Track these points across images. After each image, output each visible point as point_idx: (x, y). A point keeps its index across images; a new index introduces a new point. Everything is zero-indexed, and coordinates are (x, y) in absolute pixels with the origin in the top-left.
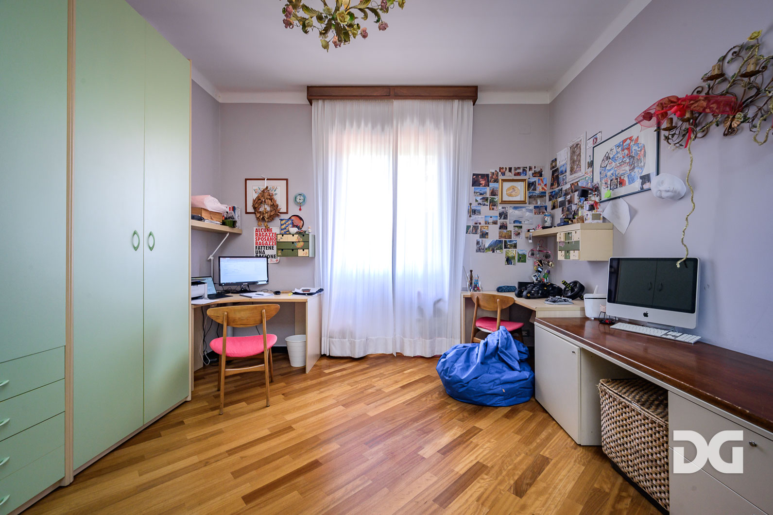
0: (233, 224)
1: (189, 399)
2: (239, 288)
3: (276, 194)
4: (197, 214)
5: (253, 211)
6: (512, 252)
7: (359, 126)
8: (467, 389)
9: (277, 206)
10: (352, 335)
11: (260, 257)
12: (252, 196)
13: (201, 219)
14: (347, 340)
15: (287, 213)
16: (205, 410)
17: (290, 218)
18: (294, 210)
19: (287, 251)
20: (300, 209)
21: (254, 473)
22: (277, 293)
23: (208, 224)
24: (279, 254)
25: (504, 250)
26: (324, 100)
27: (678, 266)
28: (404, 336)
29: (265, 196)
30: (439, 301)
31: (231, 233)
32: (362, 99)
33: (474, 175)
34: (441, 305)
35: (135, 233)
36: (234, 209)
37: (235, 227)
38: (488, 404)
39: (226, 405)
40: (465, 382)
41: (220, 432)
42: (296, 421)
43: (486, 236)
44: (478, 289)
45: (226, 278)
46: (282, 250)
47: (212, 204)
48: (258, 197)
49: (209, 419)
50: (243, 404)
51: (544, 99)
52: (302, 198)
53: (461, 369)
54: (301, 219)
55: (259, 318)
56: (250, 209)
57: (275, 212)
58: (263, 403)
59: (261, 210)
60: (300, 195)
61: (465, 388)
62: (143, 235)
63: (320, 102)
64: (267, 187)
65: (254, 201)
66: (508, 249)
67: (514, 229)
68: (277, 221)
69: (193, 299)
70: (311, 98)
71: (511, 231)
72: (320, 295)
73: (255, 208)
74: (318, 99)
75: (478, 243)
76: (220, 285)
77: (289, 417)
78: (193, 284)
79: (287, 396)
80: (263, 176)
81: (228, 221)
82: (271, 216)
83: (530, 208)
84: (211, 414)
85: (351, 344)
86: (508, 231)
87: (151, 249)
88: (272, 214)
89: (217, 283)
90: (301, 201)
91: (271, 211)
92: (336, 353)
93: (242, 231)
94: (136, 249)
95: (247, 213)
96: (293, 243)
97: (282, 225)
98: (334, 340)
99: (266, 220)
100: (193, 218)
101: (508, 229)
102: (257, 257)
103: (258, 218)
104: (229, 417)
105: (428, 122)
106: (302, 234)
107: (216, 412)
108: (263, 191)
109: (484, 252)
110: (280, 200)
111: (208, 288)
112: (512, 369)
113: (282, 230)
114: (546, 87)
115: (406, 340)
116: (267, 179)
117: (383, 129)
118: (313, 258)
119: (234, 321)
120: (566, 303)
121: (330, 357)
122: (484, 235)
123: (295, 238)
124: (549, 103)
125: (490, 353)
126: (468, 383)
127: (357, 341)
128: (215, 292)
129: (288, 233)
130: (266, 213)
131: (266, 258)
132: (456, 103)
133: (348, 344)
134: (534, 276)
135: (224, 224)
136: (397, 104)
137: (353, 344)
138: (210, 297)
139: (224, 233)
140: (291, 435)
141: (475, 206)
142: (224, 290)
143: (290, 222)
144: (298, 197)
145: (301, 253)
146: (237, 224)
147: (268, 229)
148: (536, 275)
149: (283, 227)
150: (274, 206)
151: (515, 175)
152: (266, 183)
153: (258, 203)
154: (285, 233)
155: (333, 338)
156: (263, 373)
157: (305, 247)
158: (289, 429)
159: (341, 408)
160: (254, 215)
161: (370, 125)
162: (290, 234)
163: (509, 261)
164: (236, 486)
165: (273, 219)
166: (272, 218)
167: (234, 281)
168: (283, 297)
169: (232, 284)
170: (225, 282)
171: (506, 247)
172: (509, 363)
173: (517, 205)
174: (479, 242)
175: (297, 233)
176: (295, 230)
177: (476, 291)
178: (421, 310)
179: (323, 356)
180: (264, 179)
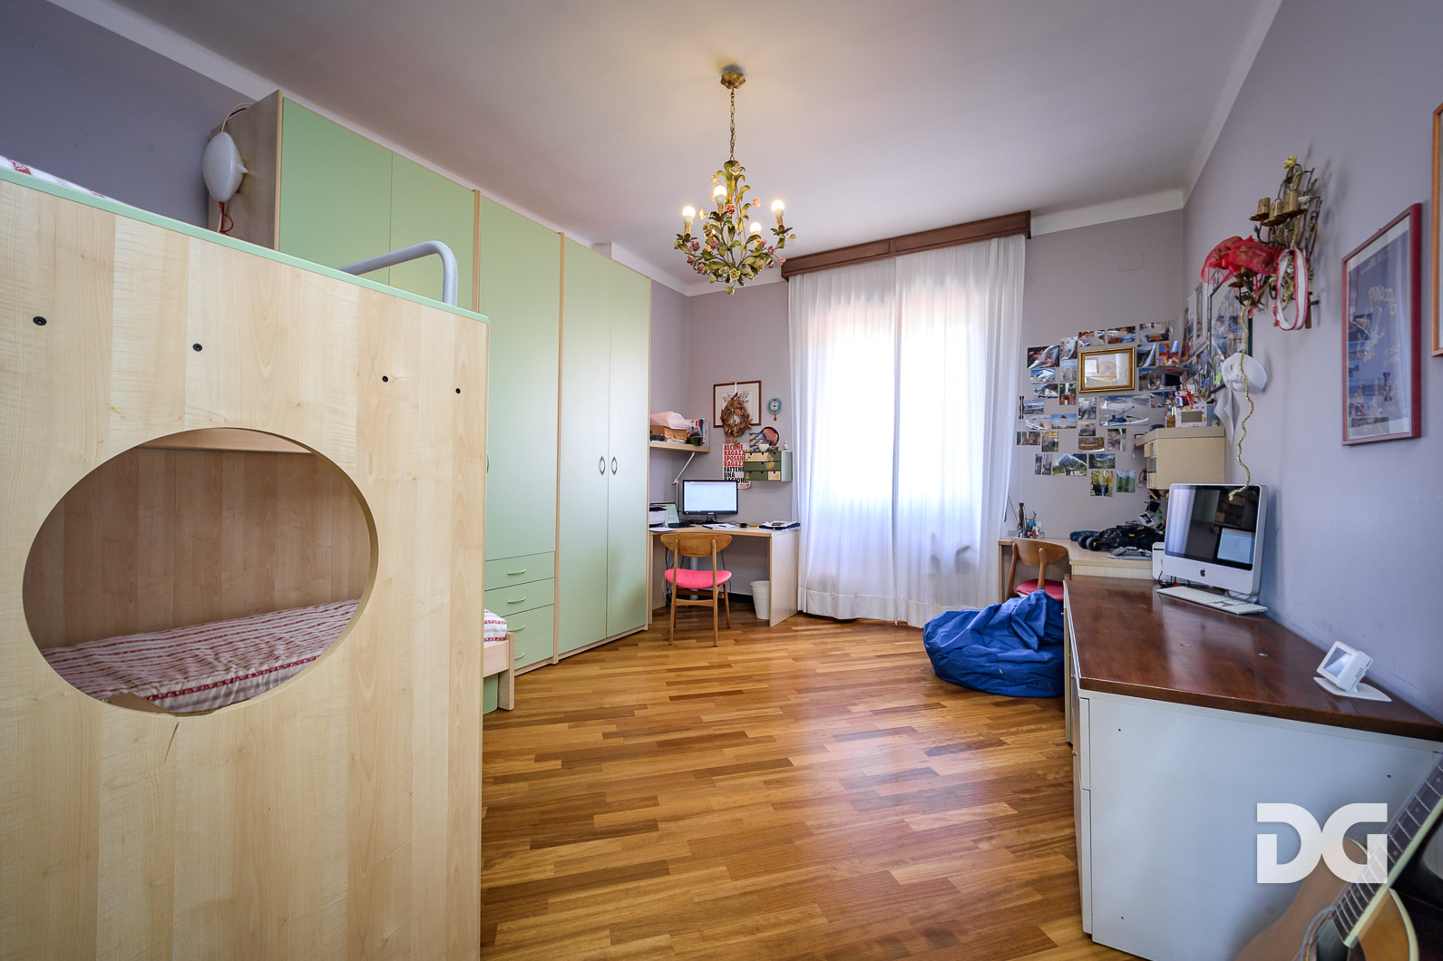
0: (699, 442)
1: (646, 628)
2: (704, 518)
3: (747, 401)
4: (656, 433)
5: (721, 424)
6: (1103, 474)
7: (849, 301)
8: (948, 662)
9: (748, 416)
10: (835, 587)
11: (729, 481)
12: (721, 405)
13: (663, 439)
14: (828, 594)
15: (759, 424)
16: (658, 640)
17: (762, 432)
18: (768, 421)
19: (755, 473)
20: (775, 419)
21: (684, 686)
22: (743, 525)
23: (673, 443)
24: (747, 477)
25: (1090, 471)
26: (803, 274)
27: (1231, 498)
28: (910, 598)
29: (736, 405)
30: (966, 549)
31: (696, 452)
32: (851, 264)
33: (1030, 350)
34: (968, 554)
35: (602, 458)
36: (701, 422)
37: (700, 445)
38: (980, 687)
39: (674, 640)
40: (944, 651)
41: (666, 656)
42: (735, 662)
43: (1055, 448)
44: (1034, 534)
45: (690, 506)
46: (750, 472)
47: (675, 420)
48: (727, 407)
49: (659, 646)
50: (694, 641)
51: (1172, 201)
52: (777, 404)
53: (944, 636)
54: (775, 432)
55: (709, 548)
56: (719, 423)
57: (746, 424)
58: (712, 643)
59: (731, 421)
60: (775, 400)
61: (945, 660)
62: (608, 460)
63: (798, 277)
64: (737, 394)
65: (723, 411)
66: (1096, 470)
67: (1109, 435)
68: (747, 436)
69: (651, 526)
70: (786, 275)
71: (1102, 439)
72: (797, 531)
73: (723, 420)
74: (795, 275)
75: (1039, 459)
76: (684, 513)
77: (731, 658)
78: (651, 510)
79: (737, 642)
80: (733, 380)
81: (694, 438)
82: (740, 430)
83: (1143, 397)
84: (661, 643)
85: (833, 599)
86: (1098, 439)
87: (614, 473)
88: (742, 427)
89: (681, 511)
90: (776, 408)
91: (741, 423)
92: (815, 610)
93: (709, 448)
94: (602, 473)
95: (715, 426)
96: (762, 463)
97: (751, 440)
98: (812, 591)
99: (735, 435)
100: (653, 438)
101: (1097, 436)
102: (725, 481)
103: (726, 433)
104: (677, 648)
105: (948, 281)
106: (774, 452)
107: (666, 643)
108: (733, 399)
109: (1050, 474)
110: (752, 409)
111: (670, 516)
112: (1027, 646)
113: (751, 447)
114: (1175, 182)
115: (913, 602)
116: (738, 383)
117: (882, 300)
118: (790, 482)
119: (685, 549)
120: (1144, 558)
121: (808, 615)
122: (1052, 446)
123: (764, 458)
124: (1182, 207)
125: (997, 621)
126: (948, 653)
127: (841, 596)
128: (678, 522)
129: (757, 450)
130: (736, 425)
131: (735, 483)
132: (994, 242)
133: (829, 599)
134: (1143, 516)
135: (688, 442)
136: (901, 261)
137: (835, 600)
138: (671, 526)
139: (689, 453)
140: (726, 670)
141: (1031, 401)
142: (688, 519)
143: (761, 436)
144: (773, 404)
145: (771, 476)
146: (704, 441)
147: (737, 445)
148: (1146, 515)
149: (752, 443)
150: (745, 417)
151: (1110, 343)
152: (736, 389)
153: (727, 414)
154: (755, 452)
155: (810, 589)
156: (711, 609)
157: (777, 468)
158: (729, 666)
159: (790, 660)
160: (722, 429)
161: (863, 298)
162: (760, 451)
163: (1097, 490)
164: (667, 690)
165: (743, 433)
166: (741, 432)
167: (699, 510)
168: (749, 531)
169: (696, 513)
170: (689, 510)
171: (1092, 466)
172: (1025, 639)
173: (1113, 393)
174: (1041, 458)
175: (768, 450)
176: (765, 447)
177: (1028, 537)
178: (935, 561)
179: (800, 613)
180: (734, 384)
